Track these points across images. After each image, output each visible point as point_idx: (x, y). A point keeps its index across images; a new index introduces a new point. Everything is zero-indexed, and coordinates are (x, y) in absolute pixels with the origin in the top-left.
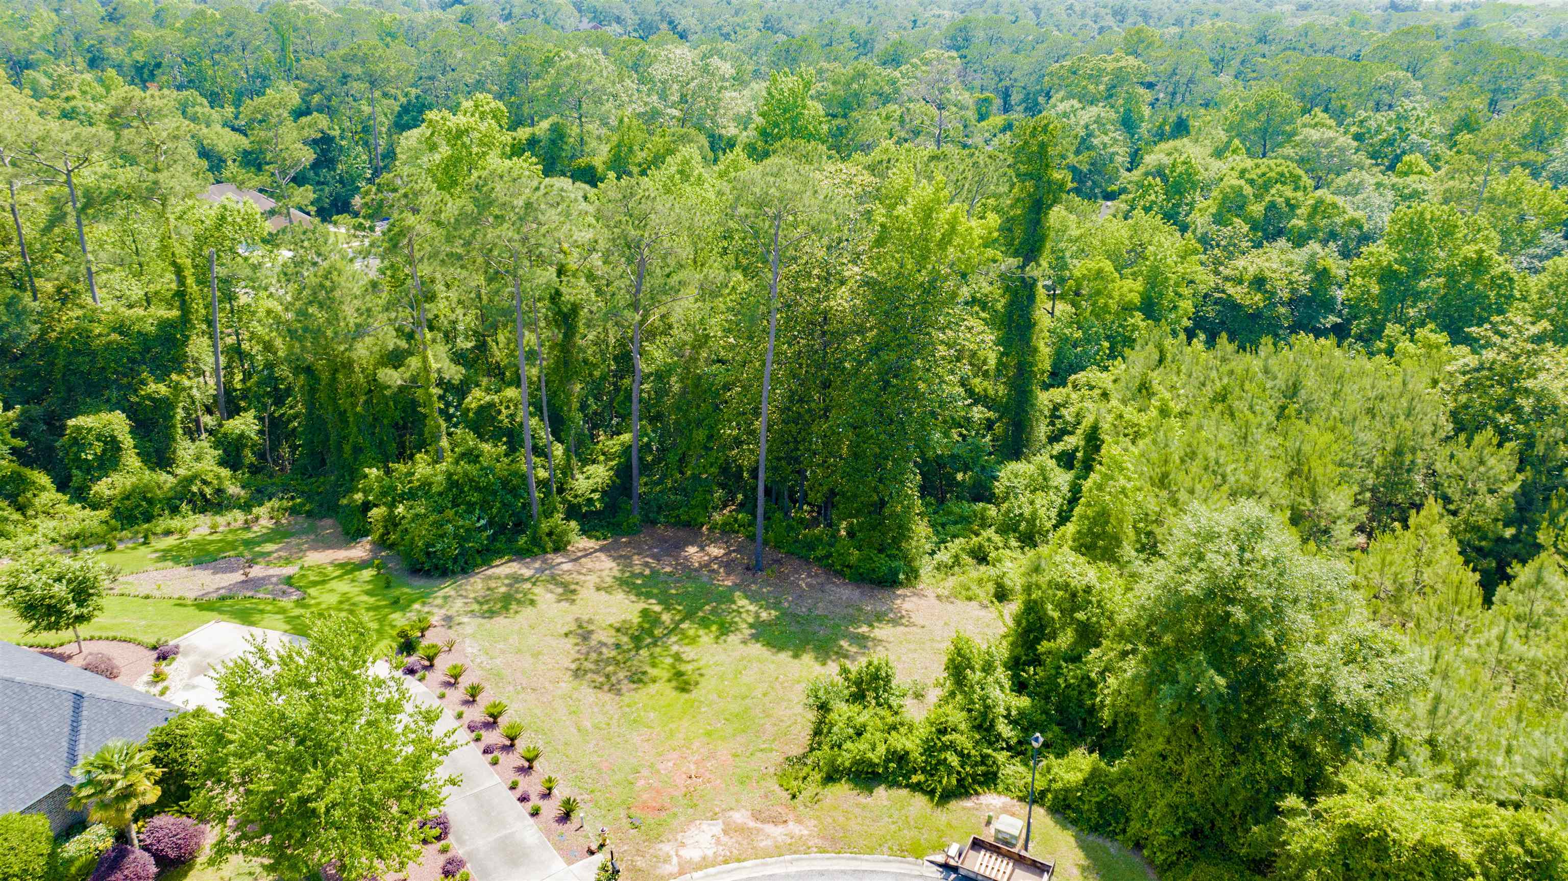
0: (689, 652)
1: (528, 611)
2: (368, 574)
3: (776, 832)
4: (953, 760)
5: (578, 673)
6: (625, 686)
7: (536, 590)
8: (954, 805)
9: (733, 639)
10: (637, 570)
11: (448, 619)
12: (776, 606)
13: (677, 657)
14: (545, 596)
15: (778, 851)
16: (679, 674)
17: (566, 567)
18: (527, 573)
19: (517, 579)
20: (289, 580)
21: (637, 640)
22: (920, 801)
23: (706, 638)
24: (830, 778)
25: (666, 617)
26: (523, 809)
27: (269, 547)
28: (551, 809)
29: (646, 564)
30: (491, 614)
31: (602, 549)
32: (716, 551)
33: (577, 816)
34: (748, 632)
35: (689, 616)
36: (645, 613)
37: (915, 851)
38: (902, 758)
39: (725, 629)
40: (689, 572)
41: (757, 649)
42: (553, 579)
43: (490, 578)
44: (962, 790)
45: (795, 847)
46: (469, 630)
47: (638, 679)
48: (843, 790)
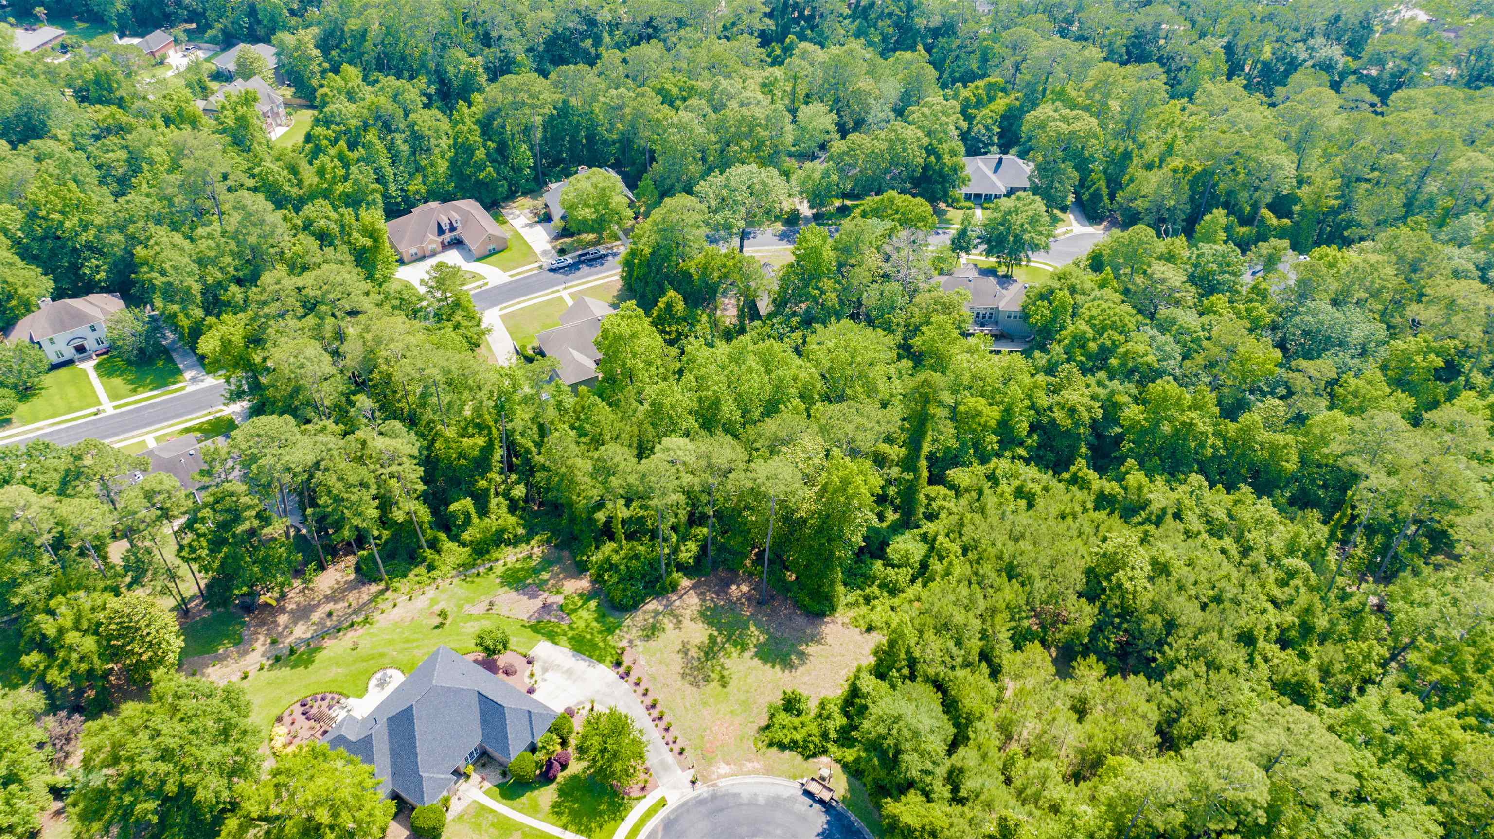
0: (728, 663)
1: (662, 635)
2: (593, 604)
3: (749, 765)
4: (811, 746)
5: (683, 675)
6: (702, 683)
7: (666, 621)
8: (811, 760)
9: (747, 655)
10: (708, 603)
11: (631, 641)
12: (767, 632)
13: (723, 668)
14: (668, 623)
15: (749, 773)
16: (723, 677)
17: (677, 603)
18: (661, 608)
19: (656, 613)
20: (561, 608)
21: (707, 654)
22: (800, 757)
23: (735, 653)
24: (771, 745)
25: (719, 640)
26: (667, 748)
27: (545, 576)
28: (677, 749)
29: (712, 600)
30: (648, 638)
31: (693, 587)
32: (745, 588)
33: (685, 753)
34: (754, 650)
35: (729, 639)
36: (710, 636)
37: (794, 778)
38: (795, 742)
39: (744, 648)
40: (733, 606)
41: (757, 662)
42: (672, 614)
43: (645, 612)
44: (814, 755)
45: (755, 772)
46: (640, 649)
47: (707, 679)
48: (774, 749)
